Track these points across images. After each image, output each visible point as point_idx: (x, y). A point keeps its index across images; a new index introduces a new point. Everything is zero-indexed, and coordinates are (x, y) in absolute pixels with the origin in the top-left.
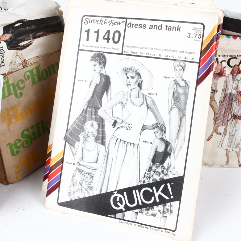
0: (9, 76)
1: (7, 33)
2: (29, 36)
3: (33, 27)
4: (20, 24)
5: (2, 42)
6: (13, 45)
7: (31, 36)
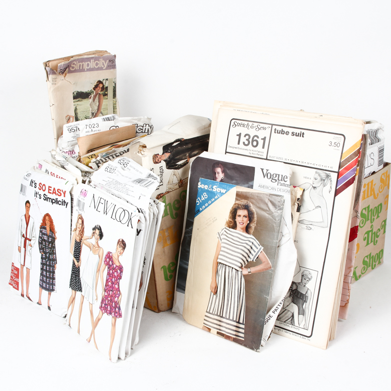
0: (166, 195)
1: (166, 152)
2: (186, 155)
3: (190, 146)
4: (178, 143)
5: (162, 161)
6: (171, 164)
7: (187, 155)
